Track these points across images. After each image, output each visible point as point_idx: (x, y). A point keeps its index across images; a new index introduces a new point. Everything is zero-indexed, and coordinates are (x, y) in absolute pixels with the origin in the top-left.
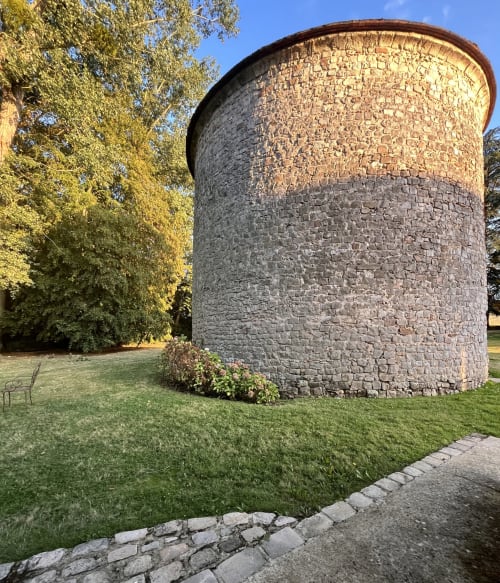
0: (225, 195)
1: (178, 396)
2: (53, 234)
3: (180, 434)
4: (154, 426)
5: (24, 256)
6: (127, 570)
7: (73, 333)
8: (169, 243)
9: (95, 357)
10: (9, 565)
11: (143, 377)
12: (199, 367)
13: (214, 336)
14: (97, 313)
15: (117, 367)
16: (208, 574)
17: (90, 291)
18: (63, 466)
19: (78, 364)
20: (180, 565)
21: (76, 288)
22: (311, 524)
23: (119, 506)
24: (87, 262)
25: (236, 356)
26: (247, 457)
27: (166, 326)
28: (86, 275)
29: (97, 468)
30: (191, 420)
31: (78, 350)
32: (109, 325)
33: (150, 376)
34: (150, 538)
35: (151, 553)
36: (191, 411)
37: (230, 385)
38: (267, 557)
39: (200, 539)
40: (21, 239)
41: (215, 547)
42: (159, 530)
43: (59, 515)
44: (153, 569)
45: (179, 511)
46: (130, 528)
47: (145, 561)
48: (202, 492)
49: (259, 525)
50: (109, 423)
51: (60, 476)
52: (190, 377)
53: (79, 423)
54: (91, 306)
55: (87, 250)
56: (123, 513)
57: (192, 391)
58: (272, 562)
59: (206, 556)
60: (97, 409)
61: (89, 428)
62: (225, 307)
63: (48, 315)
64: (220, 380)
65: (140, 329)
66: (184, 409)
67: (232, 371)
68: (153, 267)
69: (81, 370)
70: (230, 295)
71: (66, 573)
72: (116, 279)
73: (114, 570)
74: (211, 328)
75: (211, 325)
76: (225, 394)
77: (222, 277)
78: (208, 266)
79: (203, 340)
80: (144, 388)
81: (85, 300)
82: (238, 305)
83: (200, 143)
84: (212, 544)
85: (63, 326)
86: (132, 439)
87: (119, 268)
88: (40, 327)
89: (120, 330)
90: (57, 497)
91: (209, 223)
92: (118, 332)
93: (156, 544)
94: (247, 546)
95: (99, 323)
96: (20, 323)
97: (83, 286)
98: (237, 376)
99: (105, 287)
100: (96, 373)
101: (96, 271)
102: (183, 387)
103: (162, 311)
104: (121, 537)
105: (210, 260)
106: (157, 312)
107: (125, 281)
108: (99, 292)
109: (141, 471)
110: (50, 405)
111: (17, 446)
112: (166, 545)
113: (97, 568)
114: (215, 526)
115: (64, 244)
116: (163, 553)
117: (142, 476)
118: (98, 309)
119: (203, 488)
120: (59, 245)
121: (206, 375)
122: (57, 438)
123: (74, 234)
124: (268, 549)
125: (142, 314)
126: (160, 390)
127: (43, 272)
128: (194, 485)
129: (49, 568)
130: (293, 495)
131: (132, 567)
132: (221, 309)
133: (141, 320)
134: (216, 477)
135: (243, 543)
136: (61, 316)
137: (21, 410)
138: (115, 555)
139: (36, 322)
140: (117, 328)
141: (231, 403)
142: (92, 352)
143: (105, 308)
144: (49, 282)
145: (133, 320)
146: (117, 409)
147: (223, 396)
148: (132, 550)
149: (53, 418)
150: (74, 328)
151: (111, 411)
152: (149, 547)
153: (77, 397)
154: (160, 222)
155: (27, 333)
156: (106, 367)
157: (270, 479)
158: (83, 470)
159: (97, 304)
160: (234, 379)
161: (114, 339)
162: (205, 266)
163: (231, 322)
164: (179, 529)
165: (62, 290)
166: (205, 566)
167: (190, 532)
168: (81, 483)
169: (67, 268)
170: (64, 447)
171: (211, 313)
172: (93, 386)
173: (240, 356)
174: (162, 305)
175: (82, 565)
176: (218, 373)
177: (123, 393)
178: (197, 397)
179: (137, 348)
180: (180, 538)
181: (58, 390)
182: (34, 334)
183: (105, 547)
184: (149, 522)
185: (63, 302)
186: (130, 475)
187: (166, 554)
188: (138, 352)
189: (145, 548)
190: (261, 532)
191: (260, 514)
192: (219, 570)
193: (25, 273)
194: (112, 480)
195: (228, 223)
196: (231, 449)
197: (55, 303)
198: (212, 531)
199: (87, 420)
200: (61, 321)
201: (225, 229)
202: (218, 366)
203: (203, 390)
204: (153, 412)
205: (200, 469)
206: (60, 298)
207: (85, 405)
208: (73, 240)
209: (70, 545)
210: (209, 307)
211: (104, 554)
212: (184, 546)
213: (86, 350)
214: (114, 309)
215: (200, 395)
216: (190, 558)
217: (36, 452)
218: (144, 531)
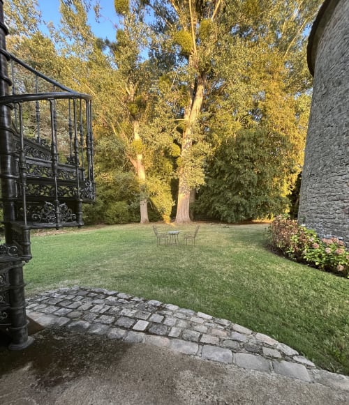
0: (340, 84)
1: (274, 257)
2: (217, 154)
3: (261, 280)
4: (248, 271)
5: (203, 169)
6: (195, 327)
7: (223, 211)
8: (293, 141)
9: (234, 226)
10: (161, 303)
11: (256, 241)
12: (294, 239)
13: (314, 215)
14: (237, 199)
15: (243, 234)
16: (229, 352)
17: (234, 186)
18: (195, 276)
19: (223, 230)
20: (218, 340)
21: (227, 184)
22: (329, 377)
23: (208, 303)
24: (233, 167)
25: (334, 233)
26: (306, 312)
27: (285, 207)
28: (232, 176)
29: (208, 283)
30: (274, 274)
31: (225, 222)
32: (244, 207)
33: (261, 241)
34: (212, 321)
35: (209, 327)
36: (278, 269)
37: (320, 257)
38: (272, 369)
39: (235, 335)
40: (202, 160)
41: (242, 344)
42: (217, 320)
43: (185, 295)
44: (206, 334)
45: (235, 318)
46: (207, 314)
47: (204, 329)
48: (255, 316)
49: (279, 351)
50: (224, 264)
51: (192, 280)
52: (287, 245)
53: (210, 259)
54: (234, 195)
55: (234, 159)
56: (208, 306)
57: (287, 256)
58: (273, 373)
59: (234, 345)
60: (221, 255)
61: (213, 263)
62: (328, 189)
63: (213, 201)
64: (311, 252)
65: (264, 209)
66: (274, 266)
67: (325, 246)
68: (278, 163)
69: (223, 232)
70: (333, 179)
71: (175, 315)
72: (250, 176)
73: (191, 324)
74: (313, 208)
75: (313, 206)
76: (314, 263)
77: (328, 163)
78: (316, 155)
79: (305, 218)
80: (253, 248)
81: (231, 191)
82: (342, 187)
83: (319, 45)
84: (241, 342)
85: (219, 207)
86: (231, 274)
87: (253, 168)
88: (209, 208)
89: (250, 210)
90: (188, 288)
91: (320, 116)
92: (248, 212)
93: (213, 325)
94: (262, 356)
95: (238, 205)
96: (201, 206)
97: (230, 183)
98: (329, 251)
99: (243, 182)
100: (230, 235)
101: (238, 173)
102: (281, 252)
103: (283, 196)
104: (200, 314)
105: (317, 150)
106: (278, 197)
107: (256, 176)
108: (239, 186)
109: (228, 292)
110: (202, 248)
111: (183, 263)
112: (216, 328)
113: (185, 320)
114: (249, 335)
115: (222, 159)
116: (213, 330)
117: (226, 294)
118: (238, 196)
119: (258, 315)
120: (219, 160)
121: (299, 246)
122: (198, 264)
123: (227, 151)
124: (276, 366)
125: (266, 199)
126: (263, 251)
127: (211, 177)
128: (253, 311)
129: (171, 311)
130: (331, 353)
131: (198, 328)
132: (324, 192)
133: (266, 203)
134: (271, 313)
135: (260, 353)
136: (218, 202)
137: (190, 248)
138: (194, 319)
139: (207, 205)
140: (248, 209)
141: (318, 271)
142: (232, 223)
143: (242, 196)
144: (213, 182)
145: (260, 203)
146: (232, 257)
147: (312, 264)
148: (201, 321)
149: (200, 254)
150: (224, 209)
151: (228, 257)
152: (209, 324)
153: (215, 246)
154: (287, 126)
155: (203, 211)
156: (236, 233)
157: (317, 334)
158: (202, 281)
159: (237, 194)
160: (325, 252)
161: (245, 215)
162: (312, 156)
163: (332, 203)
164: (227, 325)
165: (219, 187)
166: (231, 348)
167: (232, 329)
168: (199, 287)
169: (223, 172)
170: (200, 268)
171: (314, 195)
172: (225, 242)
173: (339, 234)
174: (283, 192)
175: (180, 316)
176: (311, 246)
177: (240, 249)
178: (288, 261)
179: (261, 223)
180: (225, 329)
181: (208, 241)
182: (206, 212)
183: (192, 314)
184: (216, 314)
185: (220, 193)
186: (221, 292)
187: (215, 332)
188: (261, 225)
189: (207, 324)
190: (278, 355)
191: (285, 346)
192: (237, 355)
193: (202, 179)
194: (212, 291)
195: (340, 111)
196: (295, 301)
197: (216, 194)
198: (245, 336)
199: (214, 259)
200: (218, 204)
201: (336, 117)
202: (312, 239)
203: (295, 257)
204: (251, 263)
205: (263, 304)
206: (218, 191)
207: (216, 251)
208: (227, 155)
209: (181, 307)
210: (313, 190)
211: (190, 316)
212: (225, 334)
213: (229, 221)
214: (248, 196)
215: (291, 260)
216: (224, 340)
217: (188, 267)
218: (210, 317)
